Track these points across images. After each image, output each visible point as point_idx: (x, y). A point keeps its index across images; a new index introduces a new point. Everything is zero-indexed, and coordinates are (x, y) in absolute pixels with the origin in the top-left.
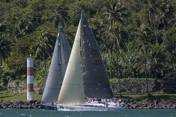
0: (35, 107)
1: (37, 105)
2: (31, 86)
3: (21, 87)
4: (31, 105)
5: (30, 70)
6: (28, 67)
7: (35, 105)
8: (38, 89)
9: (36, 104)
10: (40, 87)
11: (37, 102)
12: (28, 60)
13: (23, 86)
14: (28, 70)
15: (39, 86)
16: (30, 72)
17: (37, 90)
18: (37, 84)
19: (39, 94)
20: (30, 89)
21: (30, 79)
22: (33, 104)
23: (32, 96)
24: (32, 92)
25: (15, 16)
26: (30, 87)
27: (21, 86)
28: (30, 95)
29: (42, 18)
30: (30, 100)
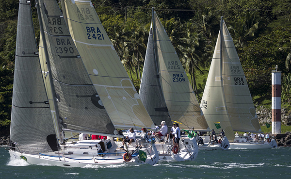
0: (285, 144)
1: (288, 141)
2: (278, 113)
3: (259, 114)
4: (278, 141)
5: (276, 89)
6: (273, 83)
7: (284, 141)
8: (286, 117)
9: (286, 139)
10: (288, 114)
11: (288, 136)
12: (273, 74)
13: (262, 113)
14: (273, 88)
15: (286, 113)
16: (276, 91)
17: (284, 118)
18: (285, 110)
19: (288, 124)
20: (276, 118)
21: (276, 102)
22: (281, 140)
23: (279, 128)
24: (279, 122)
25: (232, 8)
26: (276, 114)
27: (259, 112)
28: (276, 127)
29: (274, 11)
30: (276, 133)
